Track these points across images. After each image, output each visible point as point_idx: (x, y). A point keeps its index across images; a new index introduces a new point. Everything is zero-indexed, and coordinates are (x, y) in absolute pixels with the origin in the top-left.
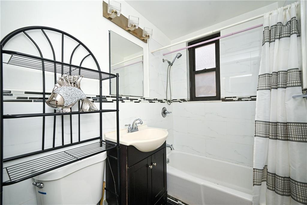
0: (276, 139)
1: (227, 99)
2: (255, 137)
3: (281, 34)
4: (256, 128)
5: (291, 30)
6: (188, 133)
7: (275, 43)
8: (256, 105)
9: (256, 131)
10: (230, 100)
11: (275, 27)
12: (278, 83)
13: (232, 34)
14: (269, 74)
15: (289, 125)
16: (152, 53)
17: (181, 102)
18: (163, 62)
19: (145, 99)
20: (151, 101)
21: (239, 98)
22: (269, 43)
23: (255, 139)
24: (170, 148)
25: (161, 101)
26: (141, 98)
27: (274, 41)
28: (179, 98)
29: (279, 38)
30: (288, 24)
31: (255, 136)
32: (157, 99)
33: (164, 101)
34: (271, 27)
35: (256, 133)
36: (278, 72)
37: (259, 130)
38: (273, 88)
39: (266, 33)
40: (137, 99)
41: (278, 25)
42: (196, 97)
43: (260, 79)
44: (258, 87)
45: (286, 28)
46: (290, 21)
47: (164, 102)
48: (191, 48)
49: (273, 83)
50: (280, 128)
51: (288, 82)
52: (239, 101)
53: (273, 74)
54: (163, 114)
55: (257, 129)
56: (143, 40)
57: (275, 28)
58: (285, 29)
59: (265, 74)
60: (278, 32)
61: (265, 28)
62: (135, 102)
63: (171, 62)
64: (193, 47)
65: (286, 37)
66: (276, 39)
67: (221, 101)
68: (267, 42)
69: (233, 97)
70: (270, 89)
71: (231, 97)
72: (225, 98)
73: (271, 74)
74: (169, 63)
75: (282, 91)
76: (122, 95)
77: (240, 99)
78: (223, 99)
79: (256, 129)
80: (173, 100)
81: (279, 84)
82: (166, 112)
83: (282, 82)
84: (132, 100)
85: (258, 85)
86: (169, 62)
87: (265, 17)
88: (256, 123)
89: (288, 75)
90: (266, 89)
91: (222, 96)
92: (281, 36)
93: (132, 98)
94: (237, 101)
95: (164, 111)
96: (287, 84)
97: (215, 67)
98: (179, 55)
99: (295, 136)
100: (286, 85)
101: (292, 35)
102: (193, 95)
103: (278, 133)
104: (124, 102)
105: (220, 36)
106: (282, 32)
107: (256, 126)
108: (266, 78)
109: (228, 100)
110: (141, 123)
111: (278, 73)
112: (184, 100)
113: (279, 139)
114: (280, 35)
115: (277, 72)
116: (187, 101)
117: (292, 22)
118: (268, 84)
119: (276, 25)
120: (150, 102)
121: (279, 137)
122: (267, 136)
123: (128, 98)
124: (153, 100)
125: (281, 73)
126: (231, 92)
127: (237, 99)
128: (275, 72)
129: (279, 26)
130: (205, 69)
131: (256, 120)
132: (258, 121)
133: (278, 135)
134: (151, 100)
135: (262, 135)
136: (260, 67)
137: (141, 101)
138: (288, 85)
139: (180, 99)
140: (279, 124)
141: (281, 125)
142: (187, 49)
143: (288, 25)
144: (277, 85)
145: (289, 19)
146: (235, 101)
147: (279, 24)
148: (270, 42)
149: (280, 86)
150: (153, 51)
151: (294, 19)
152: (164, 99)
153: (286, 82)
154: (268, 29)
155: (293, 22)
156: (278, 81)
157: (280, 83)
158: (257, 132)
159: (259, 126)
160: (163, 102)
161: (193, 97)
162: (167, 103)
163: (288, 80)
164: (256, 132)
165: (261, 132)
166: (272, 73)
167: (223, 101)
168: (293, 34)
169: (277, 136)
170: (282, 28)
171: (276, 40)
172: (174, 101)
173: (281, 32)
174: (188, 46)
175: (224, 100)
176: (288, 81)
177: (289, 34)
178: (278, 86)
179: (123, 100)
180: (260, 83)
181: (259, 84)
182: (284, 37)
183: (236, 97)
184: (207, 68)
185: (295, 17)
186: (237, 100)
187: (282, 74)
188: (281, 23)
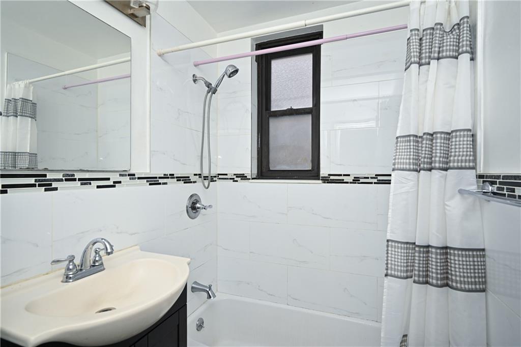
0: (427, 283)
1: (332, 178)
2: (385, 279)
3: (441, 49)
4: (387, 257)
5: (461, 44)
6: (251, 252)
7: (429, 68)
8: (390, 204)
9: (387, 264)
10: (338, 180)
11: (430, 33)
12: (433, 159)
13: (345, 37)
14: (416, 136)
15: (451, 254)
16: (161, 55)
17: (237, 181)
18: (192, 81)
19: (136, 176)
20: (153, 181)
21: (355, 178)
22: (417, 65)
23: (385, 282)
24: (205, 294)
25: (186, 180)
26: (121, 175)
27: (429, 64)
28: (231, 172)
29: (438, 59)
30: (455, 30)
31: (386, 275)
32: (173, 175)
33: (193, 178)
34: (424, 31)
35: (387, 269)
36: (434, 133)
37: (395, 261)
38: (424, 170)
39: (413, 42)
40: (108, 179)
41: (437, 29)
42: (271, 169)
43: (398, 144)
44: (394, 164)
45: (450, 38)
46: (458, 24)
47: (195, 182)
48: (262, 56)
49: (425, 158)
50: (434, 260)
51: (452, 158)
52: (356, 183)
53: (425, 137)
54: (190, 209)
55: (389, 258)
56: (133, 17)
57: (430, 35)
58: (449, 40)
59: (409, 136)
60: (437, 45)
61: (411, 31)
62: (98, 187)
63: (213, 85)
64: (267, 55)
65: (450, 57)
66: (432, 59)
67: (320, 181)
68: (415, 63)
69: (344, 175)
70: (416, 171)
71: (341, 175)
72: (329, 175)
73: (420, 137)
74: (208, 87)
75: (441, 177)
76: (46, 169)
77: (356, 180)
78: (325, 177)
79: (387, 260)
80: (219, 174)
81: (435, 162)
82: (198, 205)
83: (440, 157)
84: (85, 181)
85: (395, 159)
86: (208, 85)
87: (412, 7)
88: (388, 246)
89: (452, 142)
90: (410, 170)
91: (324, 172)
92: (441, 55)
93: (87, 176)
94: (351, 183)
95: (194, 203)
96: (450, 162)
97: (311, 106)
98: (231, 70)
99: (462, 279)
100: (447, 163)
101: (462, 55)
102: (264, 164)
103: (430, 269)
104: (56, 189)
105: (322, 38)
106: (443, 46)
107: (387, 253)
108: (410, 145)
109: (333, 180)
110: (109, 250)
111: (434, 136)
112: (243, 177)
113: (432, 285)
114: (439, 53)
115: (432, 133)
116: (250, 179)
117: (462, 27)
118: (413, 159)
119: (433, 29)
120: (150, 184)
121: (432, 279)
122: (409, 274)
123: (73, 175)
124: (160, 178)
125: (439, 135)
126: (340, 165)
127: (350, 179)
128: (428, 134)
129: (438, 32)
130: (291, 109)
131: (389, 238)
132: (392, 241)
133: (431, 274)
134: (156, 178)
135: (399, 274)
136: (400, 117)
137: (120, 182)
138: (451, 164)
139: (235, 175)
140: (434, 250)
141: (436, 254)
142: (252, 56)
143: (454, 33)
144: (431, 163)
145: (456, 20)
146: (347, 183)
147: (439, 27)
148: (420, 65)
149: (437, 165)
150: (163, 51)
151: (465, 20)
152: (195, 175)
153: (447, 158)
154: (418, 35)
155: (464, 27)
156: (434, 155)
157: (437, 159)
158: (389, 266)
159: (393, 253)
160: (191, 182)
161: (264, 170)
162: (202, 184)
163: (453, 154)
164: (387, 266)
165: (398, 266)
166: (422, 135)
167: (325, 183)
168: (463, 52)
169: (427, 276)
170: (443, 37)
171: (432, 62)
172: (220, 177)
173: (441, 45)
174: (256, 50)
175: (326, 180)
176: (451, 156)
177: (456, 52)
178: (433, 165)
179: (51, 185)
180: (398, 154)
181: (397, 157)
182: (447, 57)
183: (349, 175)
184: (295, 108)
185: (468, 17)
186: (352, 181)
187: (441, 138)
188: (441, 24)
